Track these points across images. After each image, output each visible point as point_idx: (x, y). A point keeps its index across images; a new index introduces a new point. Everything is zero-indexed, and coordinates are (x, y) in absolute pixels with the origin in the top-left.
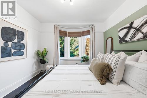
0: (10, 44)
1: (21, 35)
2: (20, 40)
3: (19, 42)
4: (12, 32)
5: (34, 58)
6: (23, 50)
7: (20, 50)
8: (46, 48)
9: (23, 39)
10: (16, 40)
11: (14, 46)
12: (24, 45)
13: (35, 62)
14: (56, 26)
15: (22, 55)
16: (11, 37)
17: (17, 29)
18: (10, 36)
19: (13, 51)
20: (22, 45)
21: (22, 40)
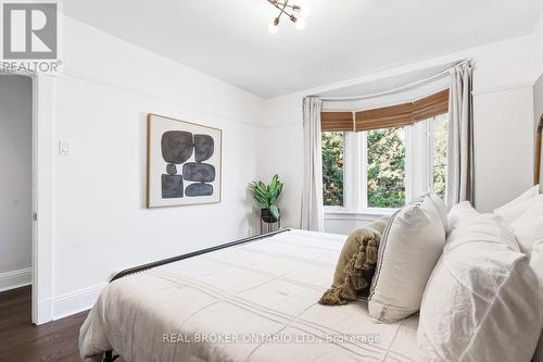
0: (180, 169)
1: (204, 145)
2: (204, 156)
3: (199, 162)
4: (183, 140)
5: (246, 203)
6: (212, 180)
7: (203, 182)
8: (276, 176)
9: (209, 153)
10: (192, 159)
11: (189, 172)
12: (213, 168)
13: (249, 217)
14: (308, 100)
15: (209, 194)
16: (181, 152)
17: (195, 131)
18: (179, 150)
19: (186, 184)
20: (207, 168)
21: (207, 158)
